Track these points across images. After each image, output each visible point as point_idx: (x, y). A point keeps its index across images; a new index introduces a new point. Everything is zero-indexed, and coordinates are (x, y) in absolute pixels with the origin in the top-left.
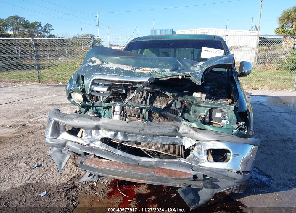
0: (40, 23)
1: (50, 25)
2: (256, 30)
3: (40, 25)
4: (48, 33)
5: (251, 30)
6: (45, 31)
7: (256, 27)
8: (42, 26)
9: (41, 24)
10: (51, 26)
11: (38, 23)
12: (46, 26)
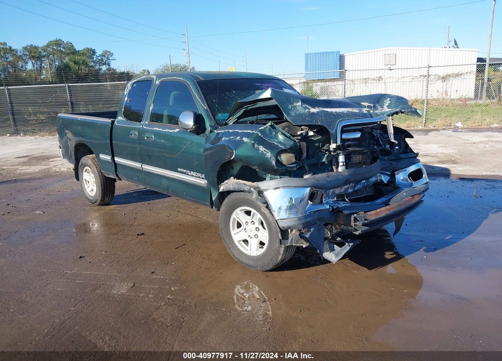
0: (94, 50)
1: (109, 52)
2: (455, 46)
3: (94, 52)
4: (107, 66)
5: (448, 47)
6: (102, 62)
7: (455, 41)
8: (98, 54)
9: (96, 51)
10: (112, 54)
11: (91, 49)
12: (103, 55)
